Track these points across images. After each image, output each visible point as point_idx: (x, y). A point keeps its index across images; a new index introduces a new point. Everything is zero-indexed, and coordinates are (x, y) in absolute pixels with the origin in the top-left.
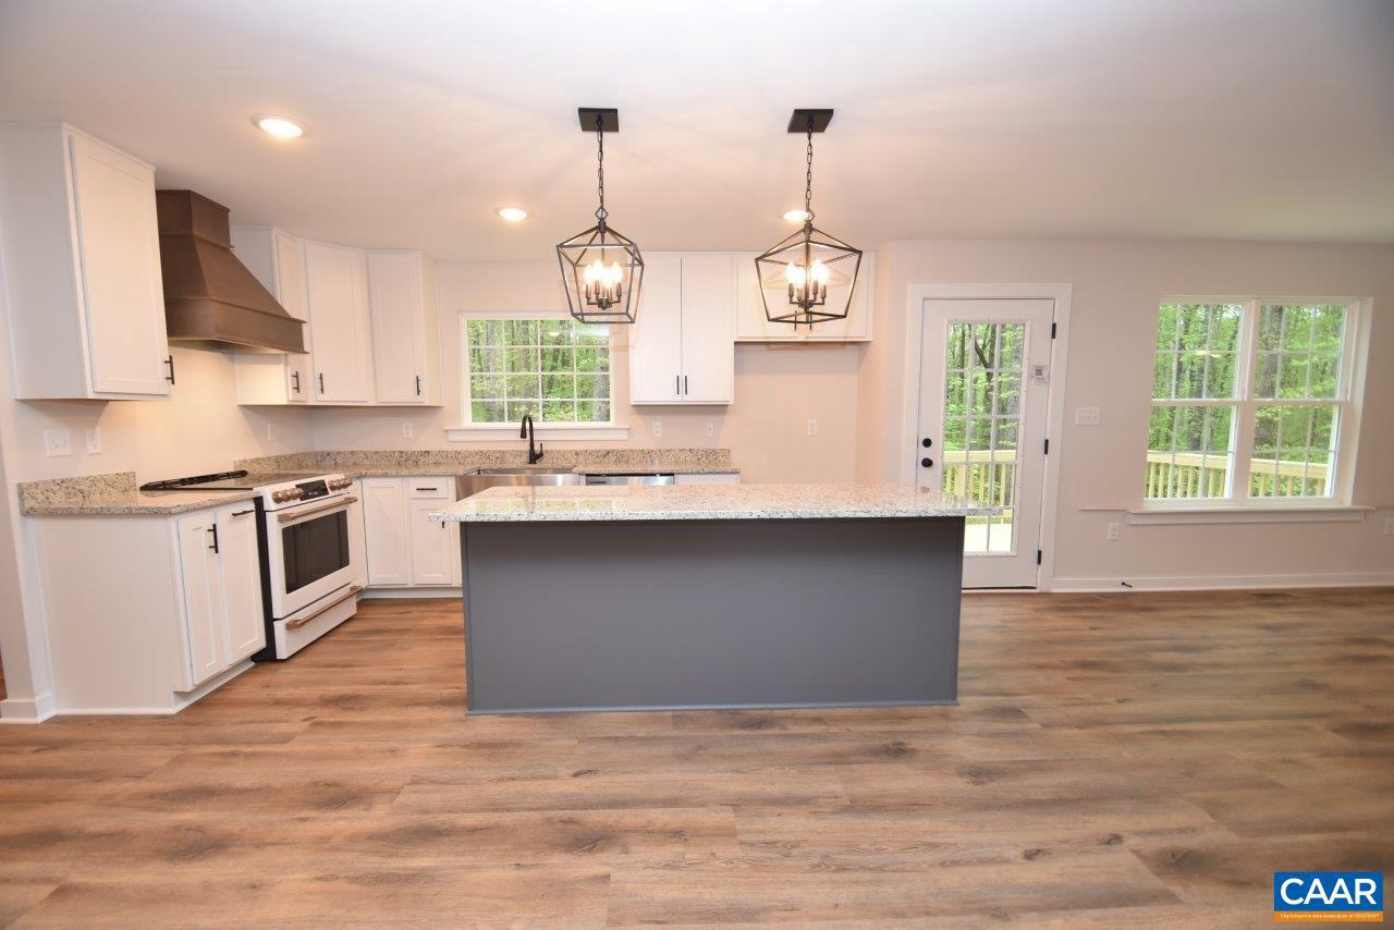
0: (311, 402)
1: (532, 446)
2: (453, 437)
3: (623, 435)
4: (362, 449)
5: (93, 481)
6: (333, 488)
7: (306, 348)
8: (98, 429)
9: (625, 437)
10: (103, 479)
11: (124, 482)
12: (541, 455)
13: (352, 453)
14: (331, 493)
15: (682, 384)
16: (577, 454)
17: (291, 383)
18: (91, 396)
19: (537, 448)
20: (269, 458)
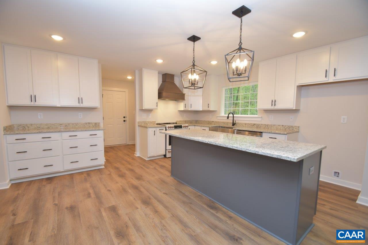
0: (189, 110)
1: (233, 121)
2: (218, 118)
3: (260, 119)
4: (203, 120)
5: (149, 122)
6: (184, 127)
7: (185, 99)
8: (151, 114)
9: (260, 120)
10: (150, 122)
11: (153, 123)
12: (235, 124)
13: (201, 121)
14: (183, 128)
15: (274, 103)
16: (246, 124)
17: (184, 106)
18: (144, 109)
19: (234, 122)
20: (183, 121)
